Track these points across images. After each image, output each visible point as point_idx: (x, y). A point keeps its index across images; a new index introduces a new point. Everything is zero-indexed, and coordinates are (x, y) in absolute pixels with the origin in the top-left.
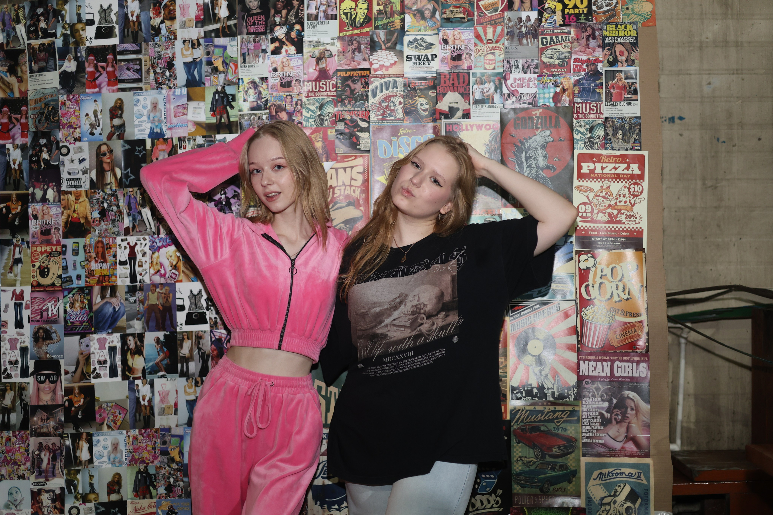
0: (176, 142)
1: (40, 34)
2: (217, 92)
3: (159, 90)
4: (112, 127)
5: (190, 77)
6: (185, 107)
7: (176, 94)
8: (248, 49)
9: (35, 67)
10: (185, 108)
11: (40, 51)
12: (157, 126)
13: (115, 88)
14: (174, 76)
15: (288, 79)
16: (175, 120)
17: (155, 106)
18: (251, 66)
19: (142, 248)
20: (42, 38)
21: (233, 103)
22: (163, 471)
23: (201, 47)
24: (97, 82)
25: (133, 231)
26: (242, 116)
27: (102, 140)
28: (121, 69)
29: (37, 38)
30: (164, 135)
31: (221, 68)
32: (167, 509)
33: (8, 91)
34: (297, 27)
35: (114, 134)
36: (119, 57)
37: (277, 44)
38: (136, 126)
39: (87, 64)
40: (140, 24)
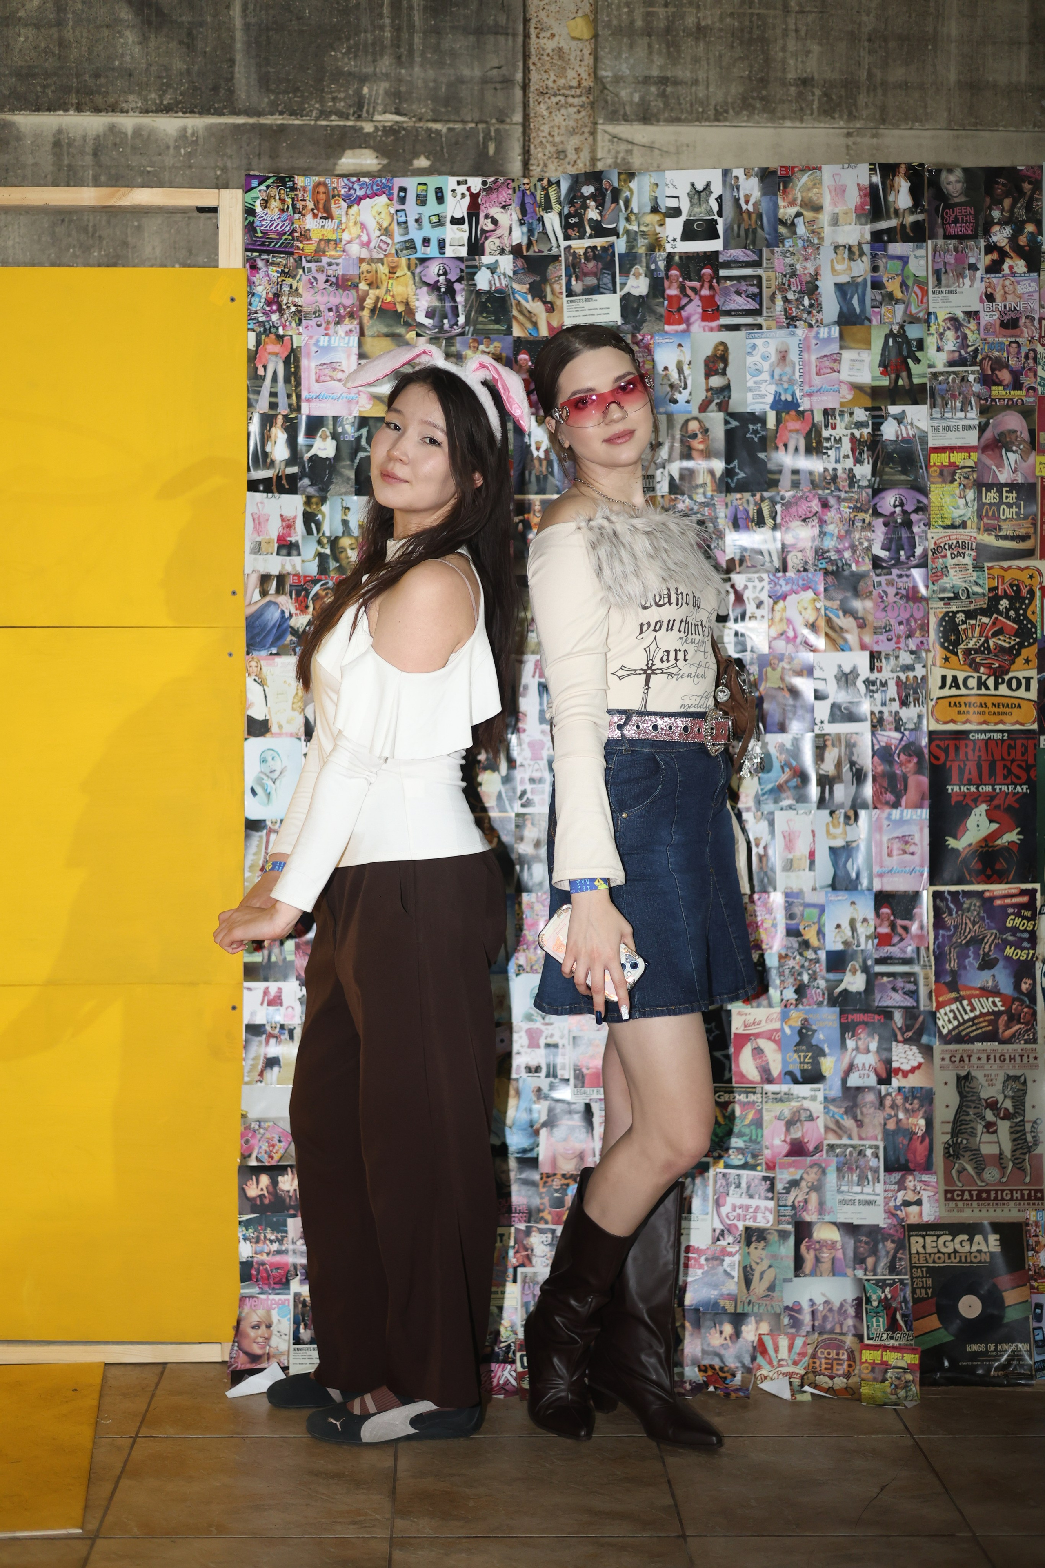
0: (819, 417)
1: (588, 229)
2: (891, 334)
3: (791, 329)
4: (707, 390)
5: (845, 309)
6: (836, 359)
7: (821, 336)
8: (945, 264)
9: (577, 286)
10: (835, 361)
11: (587, 259)
12: (786, 390)
13: (714, 324)
14: (816, 306)
15: (1014, 315)
16: (817, 381)
17: (783, 356)
18: (951, 292)
19: (757, 594)
20: (590, 237)
21: (919, 354)
22: (791, 963)
23: (864, 258)
24: (684, 314)
25: (741, 565)
26: (935, 375)
27: (690, 412)
28: (726, 292)
29: (581, 237)
30: (798, 405)
31: (898, 294)
32: (798, 1024)
33: (529, 326)
34: (1030, 228)
35: (711, 402)
36: (723, 273)
37: (995, 256)
38: (750, 389)
39: (666, 283)
40: (760, 216)
